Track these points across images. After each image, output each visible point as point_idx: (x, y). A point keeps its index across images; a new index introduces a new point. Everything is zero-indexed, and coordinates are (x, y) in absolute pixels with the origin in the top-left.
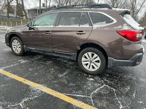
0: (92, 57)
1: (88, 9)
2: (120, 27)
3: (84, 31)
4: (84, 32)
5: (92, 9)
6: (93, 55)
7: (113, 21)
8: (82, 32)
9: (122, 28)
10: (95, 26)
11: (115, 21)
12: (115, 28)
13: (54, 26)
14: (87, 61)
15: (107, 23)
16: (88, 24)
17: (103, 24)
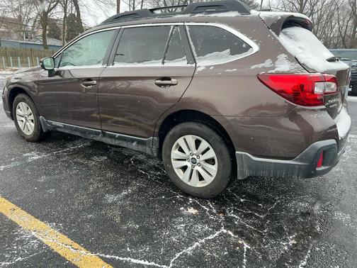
0: (197, 149)
1: (188, 15)
2: (268, 63)
3: (174, 77)
4: (173, 81)
5: (197, 15)
6: (198, 143)
7: (249, 47)
8: (169, 79)
9: (274, 68)
10: (203, 63)
11: (255, 48)
12: (253, 67)
13: (105, 66)
14: (185, 160)
15: (232, 53)
16: (185, 57)
17: (222, 57)
